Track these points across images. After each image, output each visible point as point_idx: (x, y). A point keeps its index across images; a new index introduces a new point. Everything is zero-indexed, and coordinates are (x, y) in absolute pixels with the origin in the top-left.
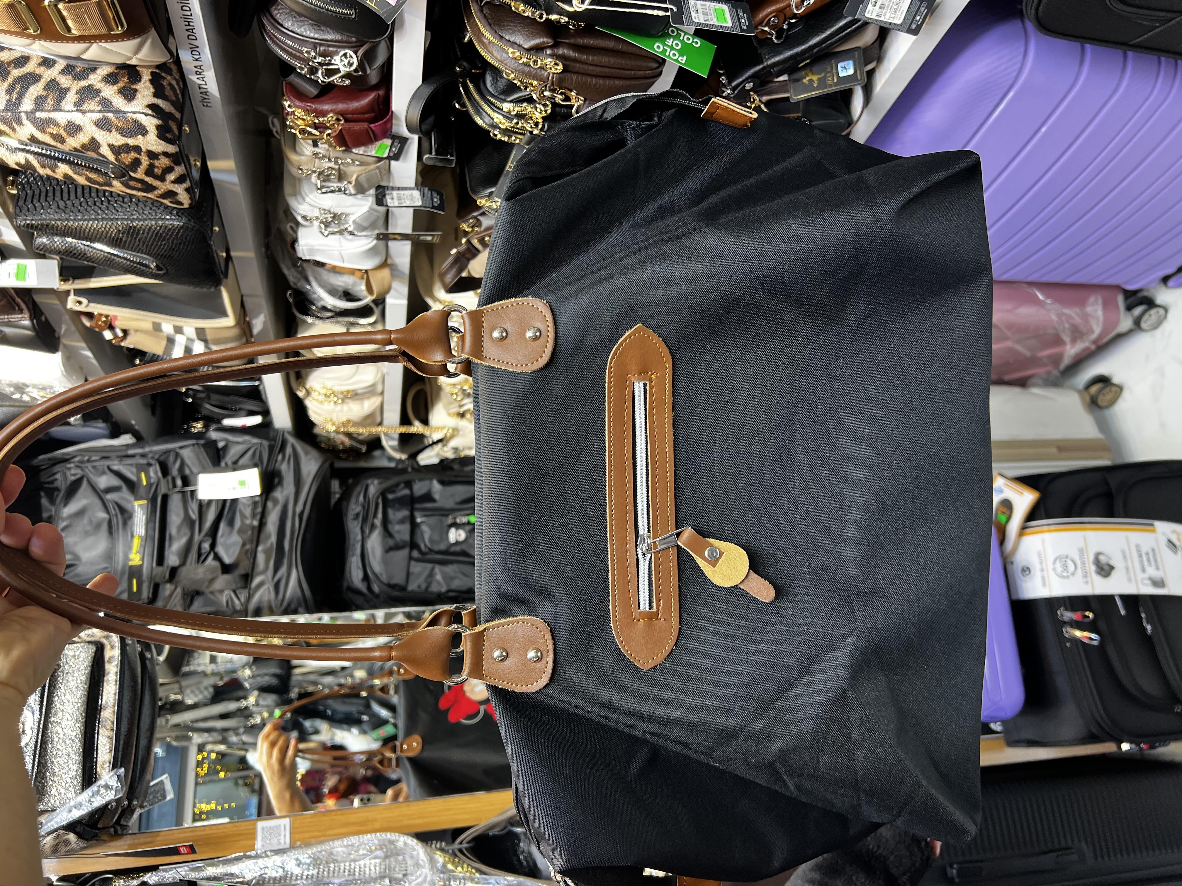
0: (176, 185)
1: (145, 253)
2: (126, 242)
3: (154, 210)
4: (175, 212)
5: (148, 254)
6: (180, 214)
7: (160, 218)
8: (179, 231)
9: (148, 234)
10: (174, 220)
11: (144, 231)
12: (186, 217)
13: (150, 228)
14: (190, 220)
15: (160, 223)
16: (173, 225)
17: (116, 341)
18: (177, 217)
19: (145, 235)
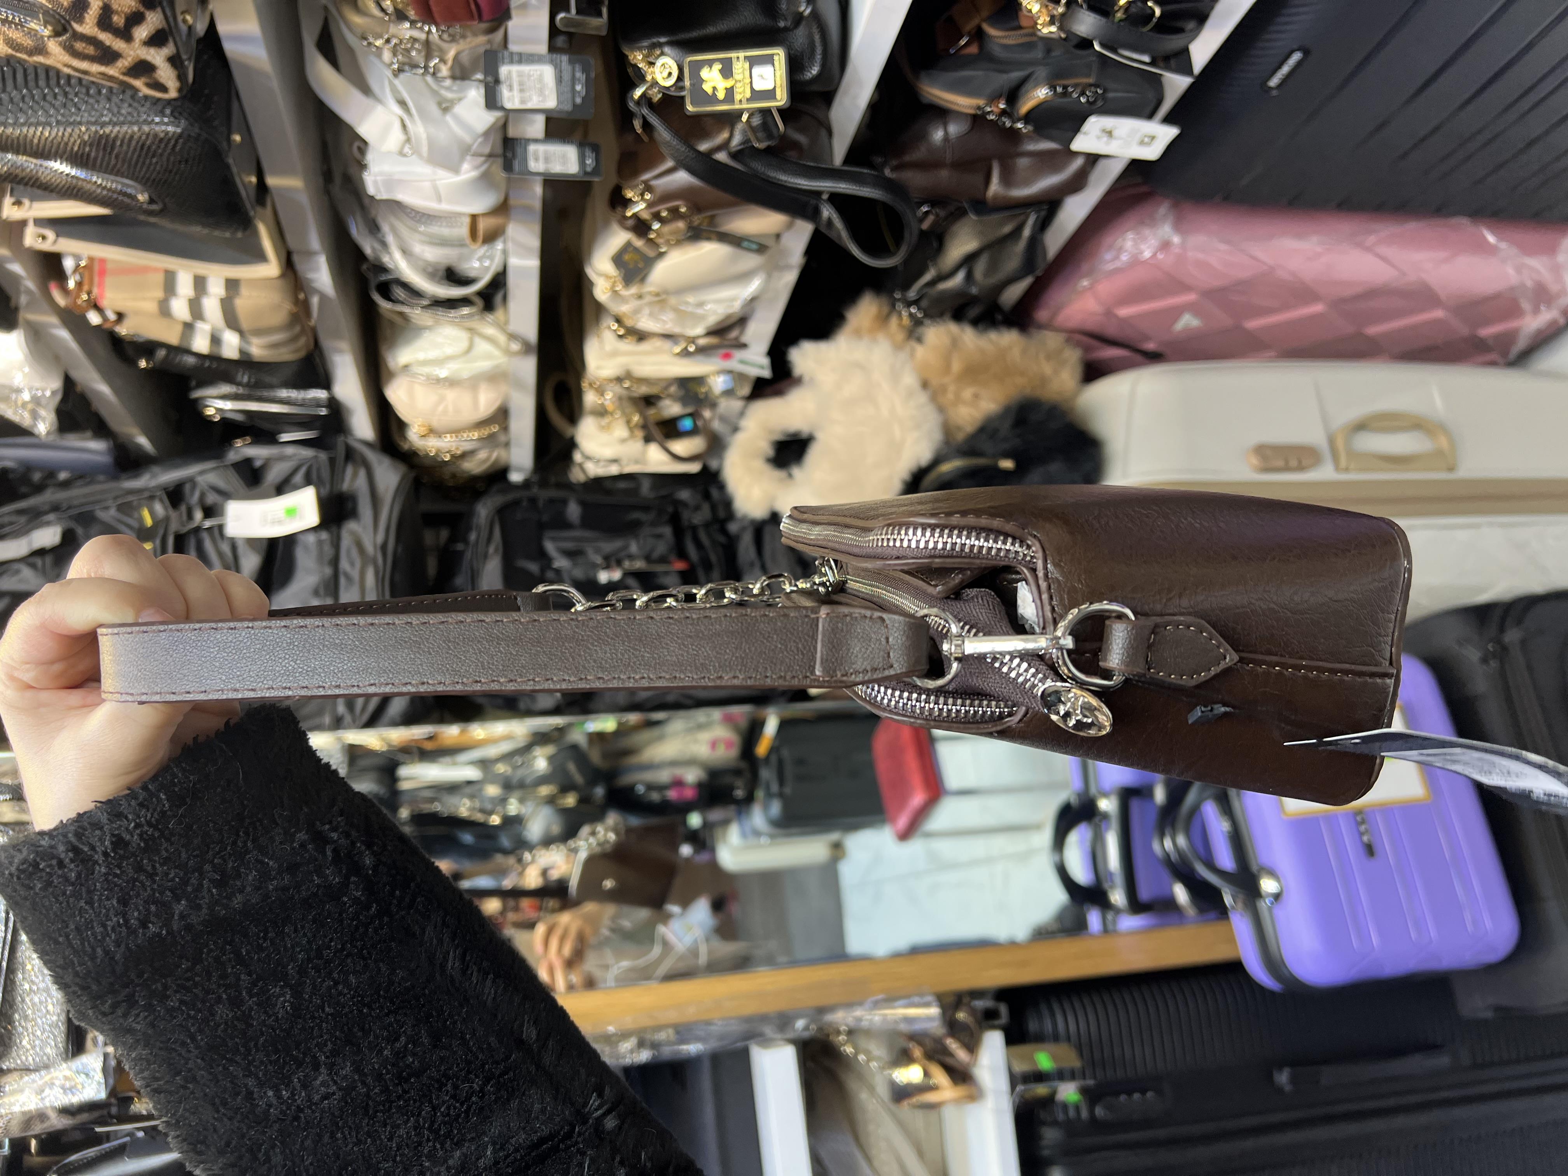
0: (152, 51)
1: (127, 177)
2: (96, 159)
3: (136, 109)
4: (168, 111)
5: (132, 179)
6: (177, 114)
7: (145, 121)
8: (177, 141)
9: (129, 146)
10: (167, 124)
11: (122, 141)
12: (186, 119)
13: (132, 137)
14: (192, 125)
15: (146, 128)
16: (167, 133)
17: (107, 326)
18: (172, 119)
19: (125, 148)
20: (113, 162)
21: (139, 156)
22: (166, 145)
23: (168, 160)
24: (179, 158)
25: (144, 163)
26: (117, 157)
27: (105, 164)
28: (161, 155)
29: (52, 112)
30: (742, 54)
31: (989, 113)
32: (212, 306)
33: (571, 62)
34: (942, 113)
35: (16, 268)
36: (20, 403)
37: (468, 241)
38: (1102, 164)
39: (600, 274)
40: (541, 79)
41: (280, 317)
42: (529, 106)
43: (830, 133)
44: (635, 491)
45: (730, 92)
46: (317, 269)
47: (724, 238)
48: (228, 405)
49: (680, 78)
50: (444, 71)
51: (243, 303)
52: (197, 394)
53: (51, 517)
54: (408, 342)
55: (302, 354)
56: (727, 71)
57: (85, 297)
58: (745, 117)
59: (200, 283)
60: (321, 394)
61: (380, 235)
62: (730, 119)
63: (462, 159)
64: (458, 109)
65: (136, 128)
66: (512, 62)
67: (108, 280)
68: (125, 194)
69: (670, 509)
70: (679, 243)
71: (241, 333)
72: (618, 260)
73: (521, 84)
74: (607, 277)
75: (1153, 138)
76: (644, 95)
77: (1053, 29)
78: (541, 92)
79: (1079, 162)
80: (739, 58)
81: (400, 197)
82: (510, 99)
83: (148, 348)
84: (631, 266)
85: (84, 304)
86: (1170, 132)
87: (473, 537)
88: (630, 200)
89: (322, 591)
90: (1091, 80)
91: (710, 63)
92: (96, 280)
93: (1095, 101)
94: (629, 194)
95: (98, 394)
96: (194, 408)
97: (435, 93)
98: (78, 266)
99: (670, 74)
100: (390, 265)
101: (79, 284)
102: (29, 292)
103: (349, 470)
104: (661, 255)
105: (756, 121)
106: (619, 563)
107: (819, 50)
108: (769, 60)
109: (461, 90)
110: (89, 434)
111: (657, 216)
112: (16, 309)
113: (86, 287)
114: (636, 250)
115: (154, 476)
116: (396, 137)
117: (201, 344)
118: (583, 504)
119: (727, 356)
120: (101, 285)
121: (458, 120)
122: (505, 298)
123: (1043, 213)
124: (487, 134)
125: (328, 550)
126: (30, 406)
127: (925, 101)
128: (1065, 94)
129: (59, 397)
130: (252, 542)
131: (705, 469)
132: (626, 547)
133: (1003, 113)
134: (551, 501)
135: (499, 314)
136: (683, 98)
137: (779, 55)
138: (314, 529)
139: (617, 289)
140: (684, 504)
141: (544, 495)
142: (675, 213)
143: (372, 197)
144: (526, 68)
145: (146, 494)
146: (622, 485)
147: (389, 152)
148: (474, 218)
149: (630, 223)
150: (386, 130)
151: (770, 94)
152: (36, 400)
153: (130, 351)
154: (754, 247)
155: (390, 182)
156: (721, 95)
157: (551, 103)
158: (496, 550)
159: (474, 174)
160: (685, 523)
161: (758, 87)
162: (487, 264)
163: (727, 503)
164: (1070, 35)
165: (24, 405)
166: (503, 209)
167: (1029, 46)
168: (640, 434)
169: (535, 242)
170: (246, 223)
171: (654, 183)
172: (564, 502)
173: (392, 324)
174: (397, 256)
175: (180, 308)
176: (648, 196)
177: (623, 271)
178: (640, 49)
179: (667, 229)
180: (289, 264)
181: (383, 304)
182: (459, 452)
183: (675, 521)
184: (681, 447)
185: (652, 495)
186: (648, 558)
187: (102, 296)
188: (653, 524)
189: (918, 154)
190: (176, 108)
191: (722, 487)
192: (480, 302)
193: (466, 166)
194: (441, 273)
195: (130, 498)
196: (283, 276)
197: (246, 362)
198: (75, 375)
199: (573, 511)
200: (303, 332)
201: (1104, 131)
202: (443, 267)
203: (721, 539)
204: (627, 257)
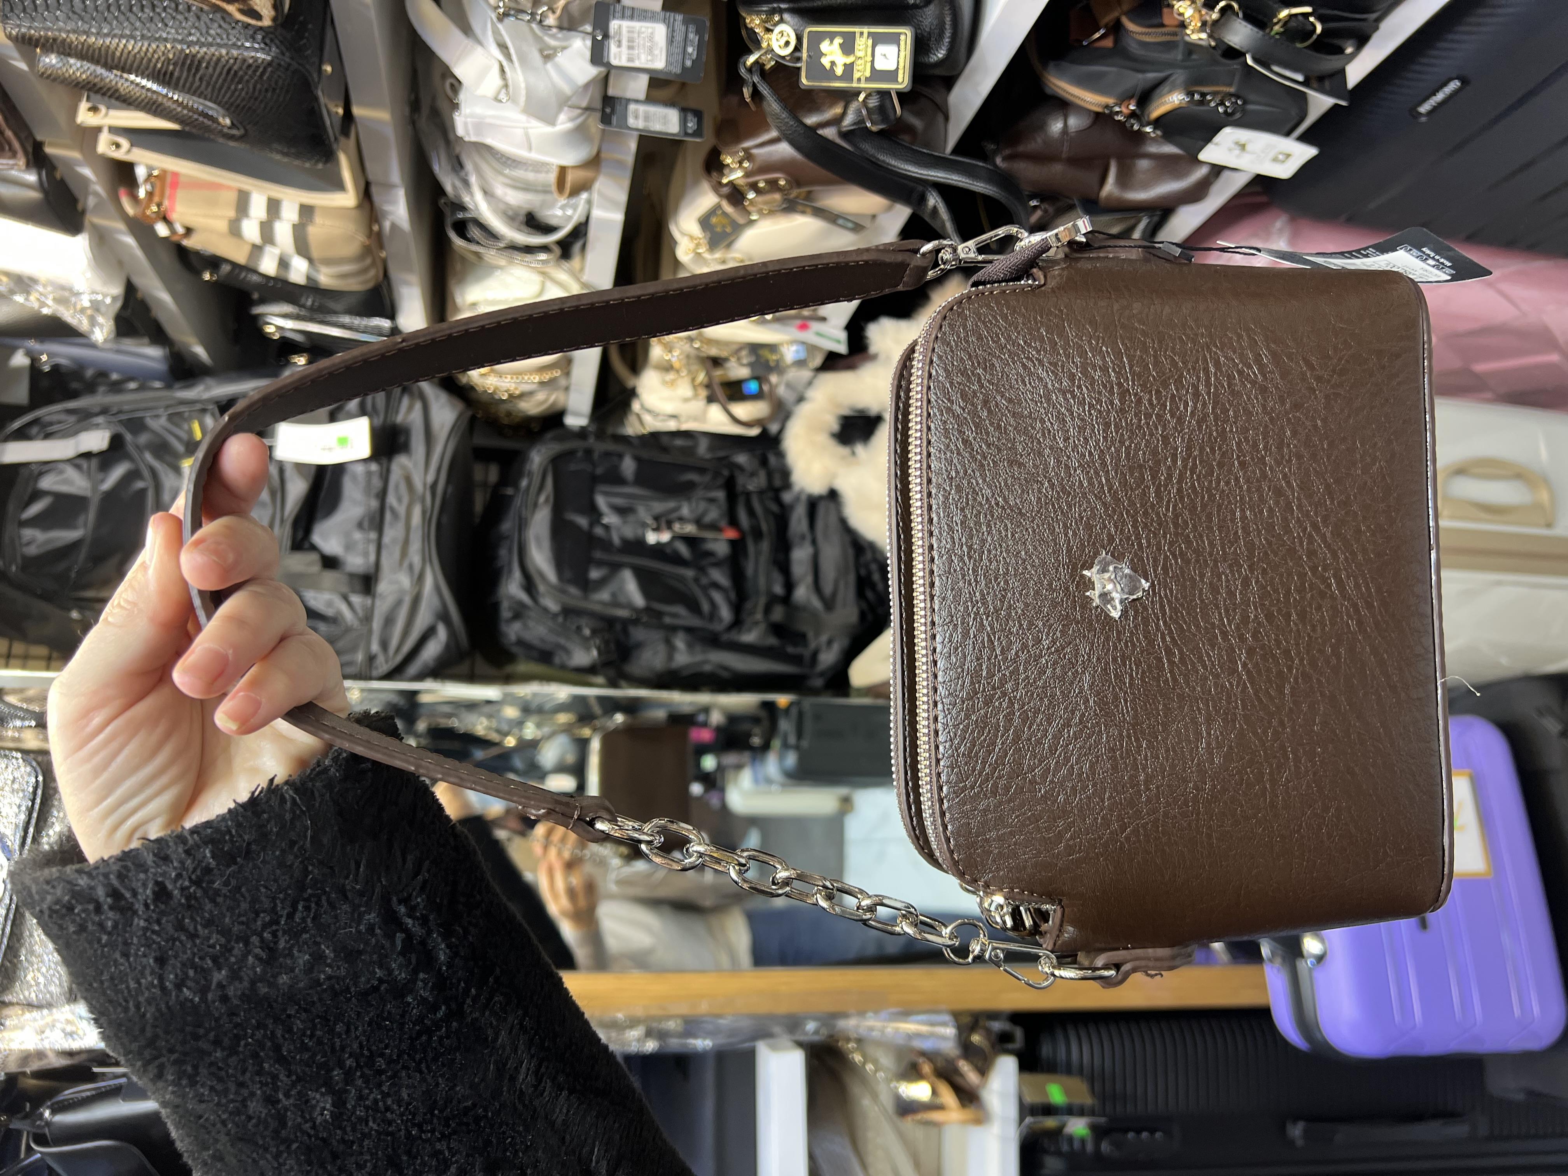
1: (210, 100)
2: (179, 79)
3: (225, 30)
4: (259, 37)
5: (215, 103)
6: (268, 41)
7: (234, 45)
8: (265, 69)
9: (215, 69)
10: (256, 50)
11: (208, 63)
12: (277, 47)
13: (219, 60)
14: (283, 54)
15: (235, 52)
16: (256, 59)
17: (175, 238)
18: (263, 45)
19: (211, 69)
20: (197, 83)
21: (225, 80)
22: (255, 71)
23: (254, 88)
24: (266, 86)
25: (229, 88)
26: (201, 79)
27: (188, 85)
28: (248, 81)
29: (138, 24)
30: (866, 30)
31: (1117, 113)
32: (283, 231)
33: (686, 22)
34: (1063, 105)
35: (87, 172)
36: (79, 307)
37: (554, 188)
38: (1226, 174)
39: (683, 234)
40: (651, 38)
41: (353, 248)
42: (637, 64)
43: (947, 118)
44: (690, 451)
45: (849, 69)
46: (395, 202)
47: (820, 213)
48: (289, 324)
49: (797, 48)
50: (551, 20)
51: (316, 231)
52: (258, 310)
53: (100, 420)
54: (479, 279)
55: (370, 285)
56: (848, 47)
57: (155, 208)
58: (862, 97)
59: (274, 207)
60: (385, 323)
61: (463, 174)
62: (847, 96)
63: (560, 110)
64: (560, 58)
65: (224, 52)
66: (623, 17)
67: (180, 194)
68: (206, 116)
69: (726, 473)
70: (772, 213)
71: (311, 260)
72: (705, 222)
73: (631, 40)
74: (692, 238)
75: (1288, 156)
76: (756, 62)
77: (1204, 36)
78: (651, 51)
79: (1203, 171)
80: (863, 34)
81: (489, 141)
82: (617, 56)
83: (214, 262)
84: (719, 229)
85: (154, 216)
86: (1309, 152)
87: (524, 483)
88: (728, 165)
89: (366, 524)
90: (1232, 90)
91: (832, 36)
92: (168, 192)
93: (1232, 114)
94: (728, 160)
95: (159, 302)
96: (255, 325)
97: (538, 38)
98: (150, 175)
99: (787, 43)
100: (471, 206)
101: (150, 194)
102: (96, 194)
103: (406, 401)
104: (751, 222)
105: (873, 102)
106: (669, 525)
107: (948, 34)
108: (894, 39)
109: (566, 39)
110: (146, 340)
111: (754, 187)
112: (83, 212)
113: (156, 199)
114: (725, 214)
115: (208, 389)
116: (494, 81)
117: (268, 266)
118: (638, 459)
119: (803, 327)
120: (172, 198)
121: (559, 69)
122: (584, 248)
123: (1156, 219)
124: (587, 86)
125: (377, 483)
126: (89, 312)
127: (1048, 91)
128: (1202, 102)
129: (119, 304)
130: (300, 467)
131: (765, 433)
132: (677, 509)
133: (1133, 115)
134: (607, 454)
135: (576, 262)
136: (799, 69)
137: (906, 34)
138: (364, 460)
139: (700, 251)
140: (740, 468)
141: (599, 447)
142: (773, 185)
143: (461, 139)
144: (636, 25)
145: (199, 406)
146: (679, 442)
147: (484, 97)
148: (563, 170)
149: (726, 190)
150: (483, 74)
151: (891, 75)
152: (96, 306)
153: (194, 261)
154: (850, 225)
155: (480, 126)
156: (839, 71)
157: (659, 64)
158: (547, 500)
159: (570, 125)
160: (739, 488)
161: (879, 66)
162: (569, 212)
163: (786, 474)
164: (1220, 41)
165: (83, 310)
166: (594, 163)
167: (1169, 46)
168: (703, 393)
169: (622, 196)
170: (328, 155)
171: (755, 151)
172: (620, 456)
173: (463, 259)
174: (479, 196)
175: (251, 230)
176: (746, 164)
177: (709, 235)
178: (758, 13)
179: (761, 199)
180: (366, 194)
181: (458, 242)
182: (517, 392)
183: (730, 486)
184: (743, 410)
185: (708, 456)
186: (698, 522)
187: (173, 209)
188: (707, 488)
189: (1034, 145)
190: (268, 36)
191: (781, 455)
192: (558, 251)
193: (562, 117)
194: (522, 218)
195: (182, 409)
196: (359, 206)
197: (312, 288)
198: (137, 281)
199: (628, 466)
200: (374, 264)
201: (1237, 143)
202: (523, 212)
203: (774, 507)
204: (714, 220)
